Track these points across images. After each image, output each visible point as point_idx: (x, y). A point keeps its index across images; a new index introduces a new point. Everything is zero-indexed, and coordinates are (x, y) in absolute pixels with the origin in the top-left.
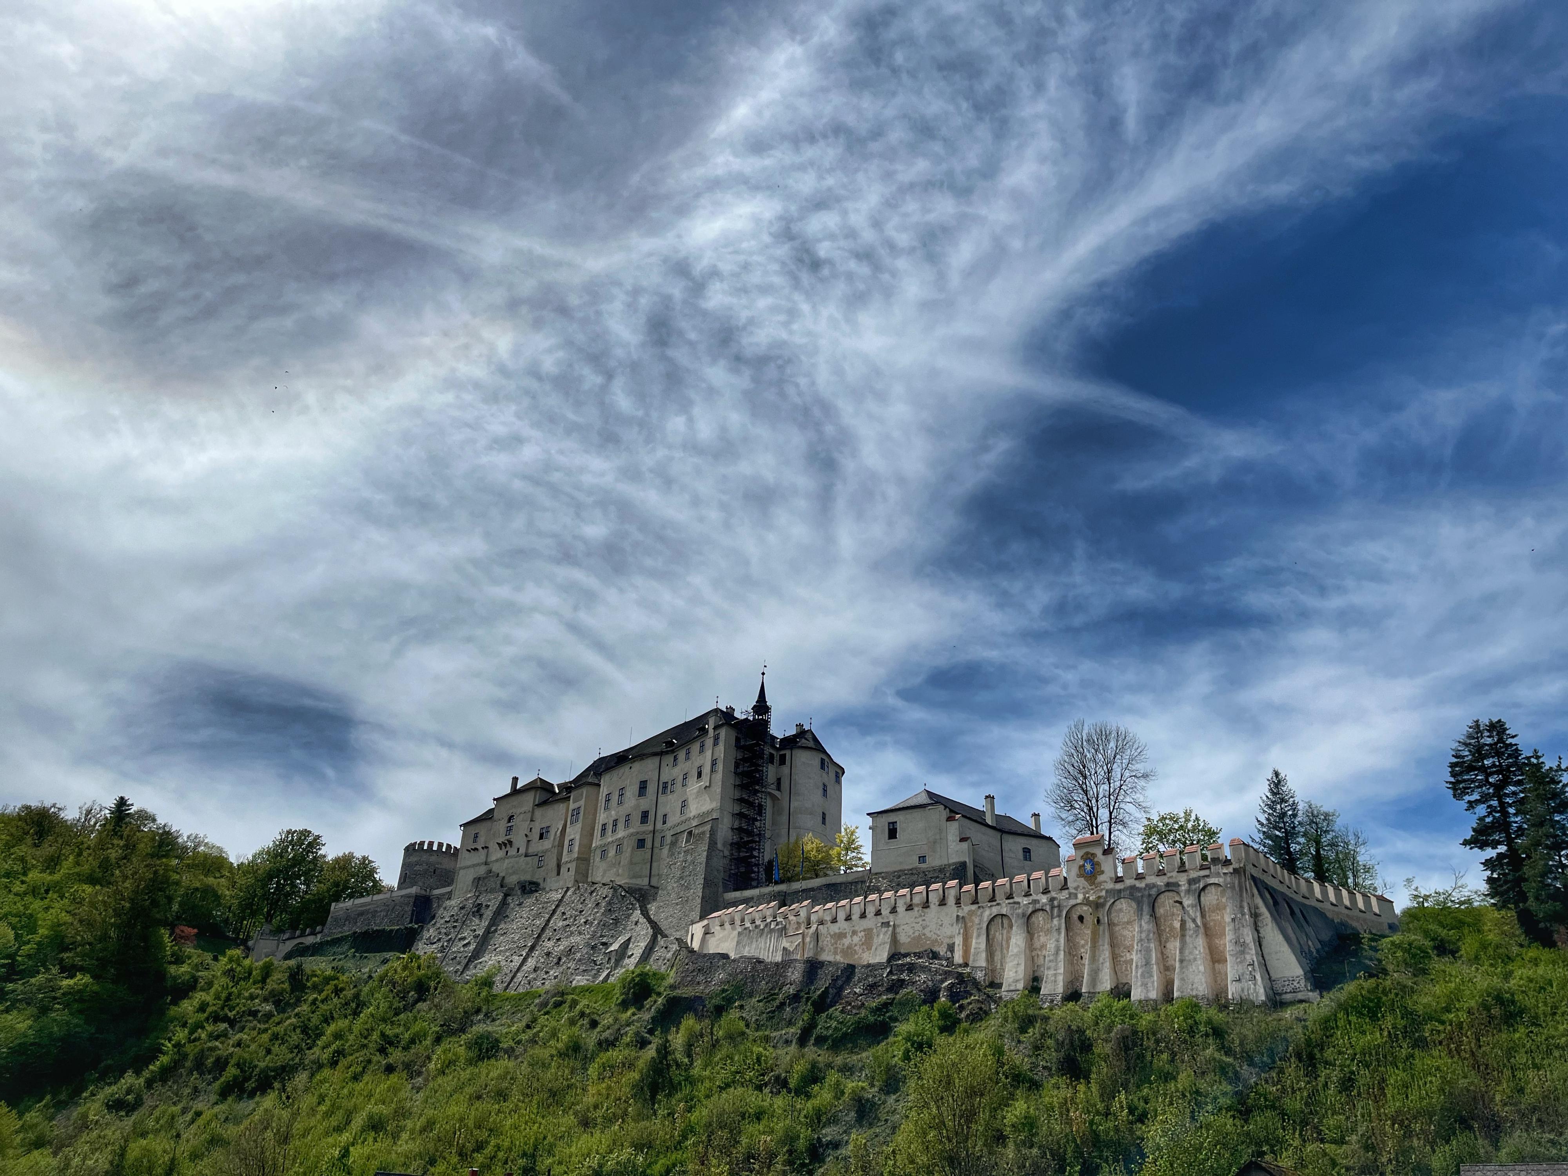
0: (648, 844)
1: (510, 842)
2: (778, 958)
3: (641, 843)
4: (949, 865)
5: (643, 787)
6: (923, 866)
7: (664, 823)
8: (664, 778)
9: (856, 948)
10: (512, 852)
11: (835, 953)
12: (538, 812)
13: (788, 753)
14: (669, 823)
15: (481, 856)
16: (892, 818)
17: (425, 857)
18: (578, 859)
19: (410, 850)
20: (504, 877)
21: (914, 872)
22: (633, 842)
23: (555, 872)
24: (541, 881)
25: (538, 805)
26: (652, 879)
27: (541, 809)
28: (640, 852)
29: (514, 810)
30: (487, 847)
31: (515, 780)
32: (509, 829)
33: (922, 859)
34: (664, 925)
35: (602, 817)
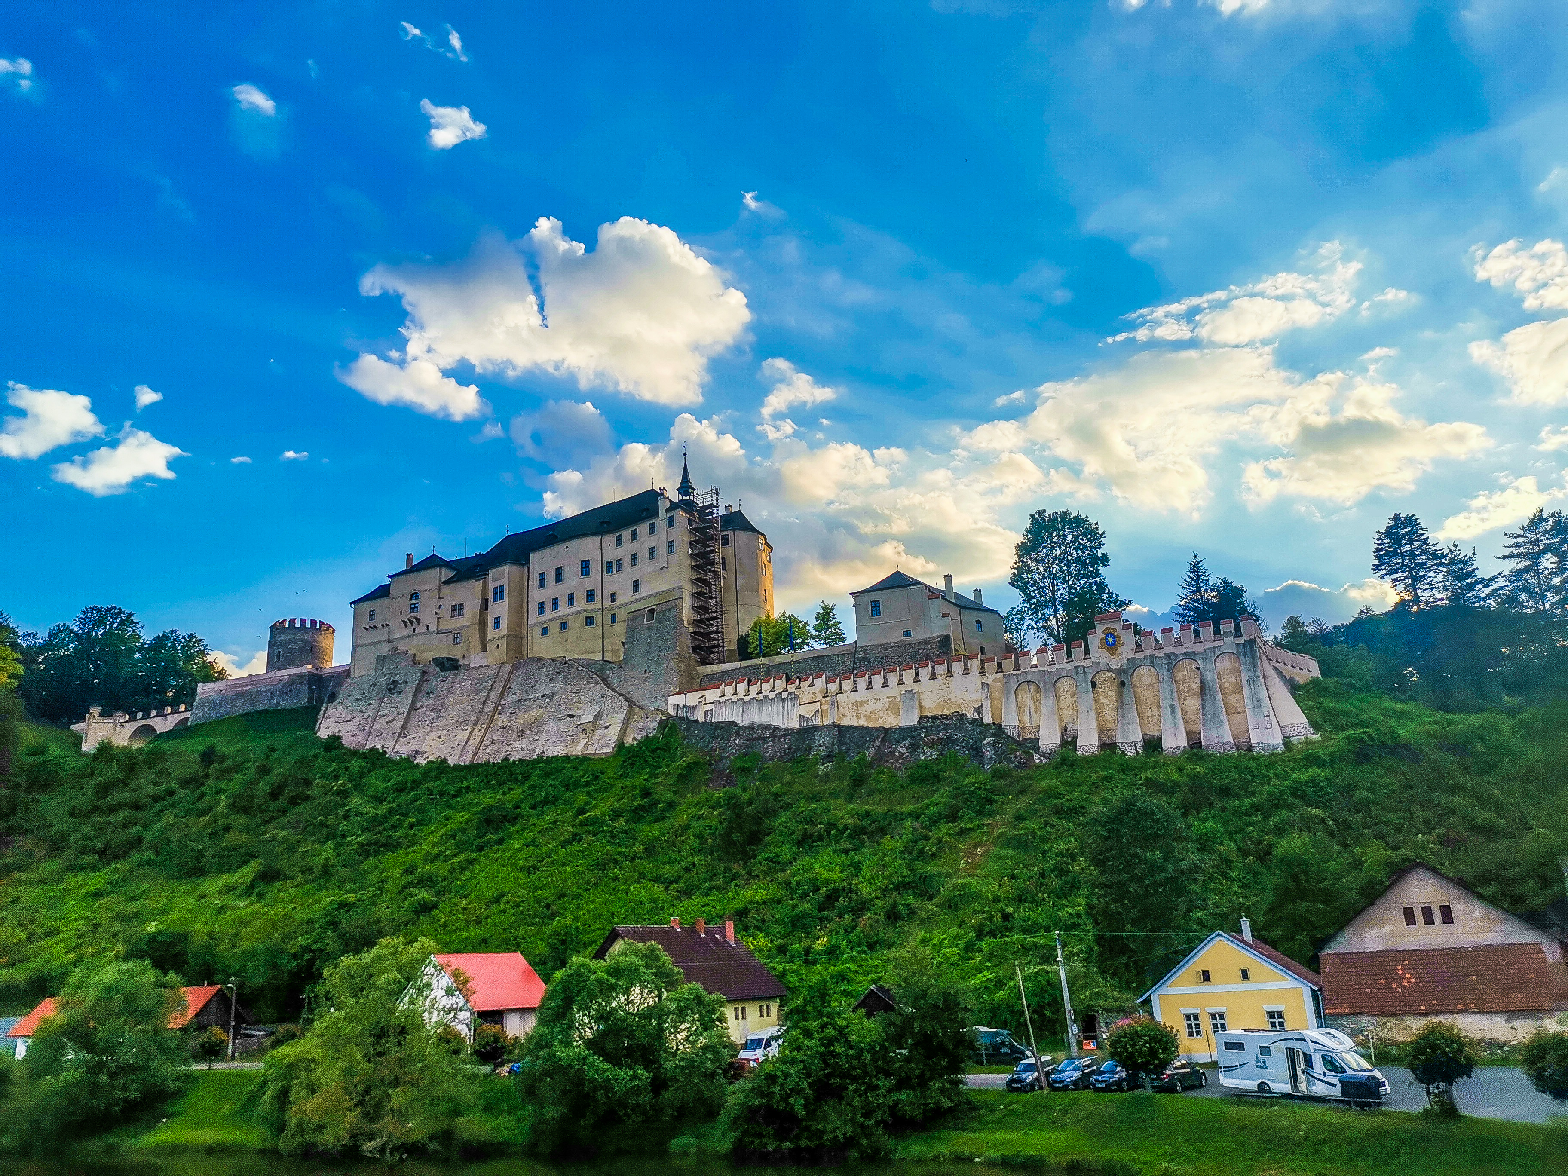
0: (598, 620)
1: (418, 620)
2: (795, 724)
3: (590, 621)
4: (934, 638)
5: (585, 567)
6: (908, 639)
7: (613, 600)
8: (608, 558)
9: (881, 713)
10: (421, 629)
11: (858, 718)
12: (447, 590)
13: (730, 533)
14: (619, 602)
15: (382, 635)
16: (875, 596)
17: (299, 636)
18: (508, 636)
19: (276, 630)
20: (415, 655)
21: (900, 644)
22: (582, 619)
23: (479, 649)
24: (460, 658)
25: (446, 583)
26: (606, 655)
27: (450, 586)
28: (589, 631)
29: (417, 588)
30: (387, 625)
31: (409, 556)
32: (414, 609)
33: (907, 633)
34: (635, 697)
35: (537, 595)
